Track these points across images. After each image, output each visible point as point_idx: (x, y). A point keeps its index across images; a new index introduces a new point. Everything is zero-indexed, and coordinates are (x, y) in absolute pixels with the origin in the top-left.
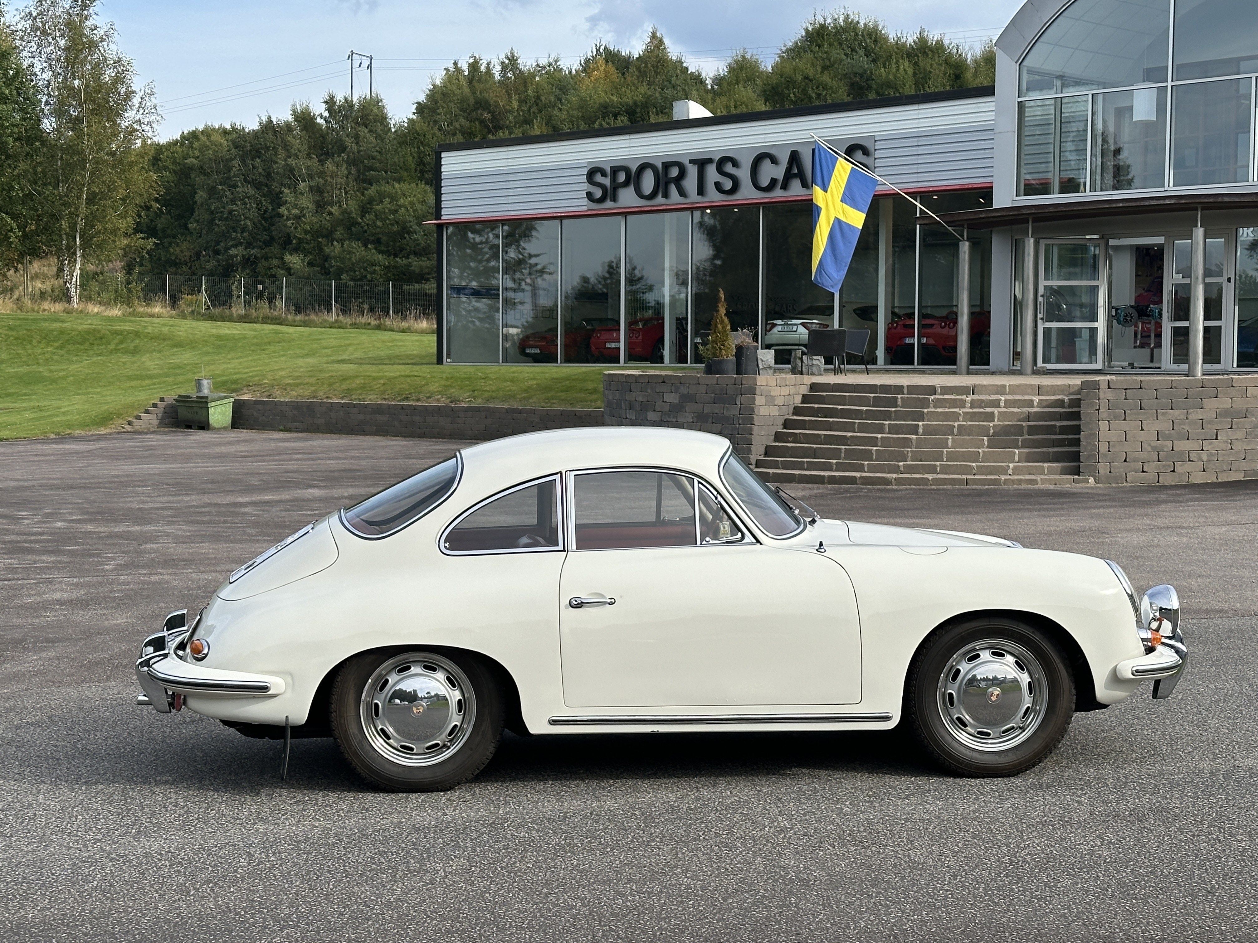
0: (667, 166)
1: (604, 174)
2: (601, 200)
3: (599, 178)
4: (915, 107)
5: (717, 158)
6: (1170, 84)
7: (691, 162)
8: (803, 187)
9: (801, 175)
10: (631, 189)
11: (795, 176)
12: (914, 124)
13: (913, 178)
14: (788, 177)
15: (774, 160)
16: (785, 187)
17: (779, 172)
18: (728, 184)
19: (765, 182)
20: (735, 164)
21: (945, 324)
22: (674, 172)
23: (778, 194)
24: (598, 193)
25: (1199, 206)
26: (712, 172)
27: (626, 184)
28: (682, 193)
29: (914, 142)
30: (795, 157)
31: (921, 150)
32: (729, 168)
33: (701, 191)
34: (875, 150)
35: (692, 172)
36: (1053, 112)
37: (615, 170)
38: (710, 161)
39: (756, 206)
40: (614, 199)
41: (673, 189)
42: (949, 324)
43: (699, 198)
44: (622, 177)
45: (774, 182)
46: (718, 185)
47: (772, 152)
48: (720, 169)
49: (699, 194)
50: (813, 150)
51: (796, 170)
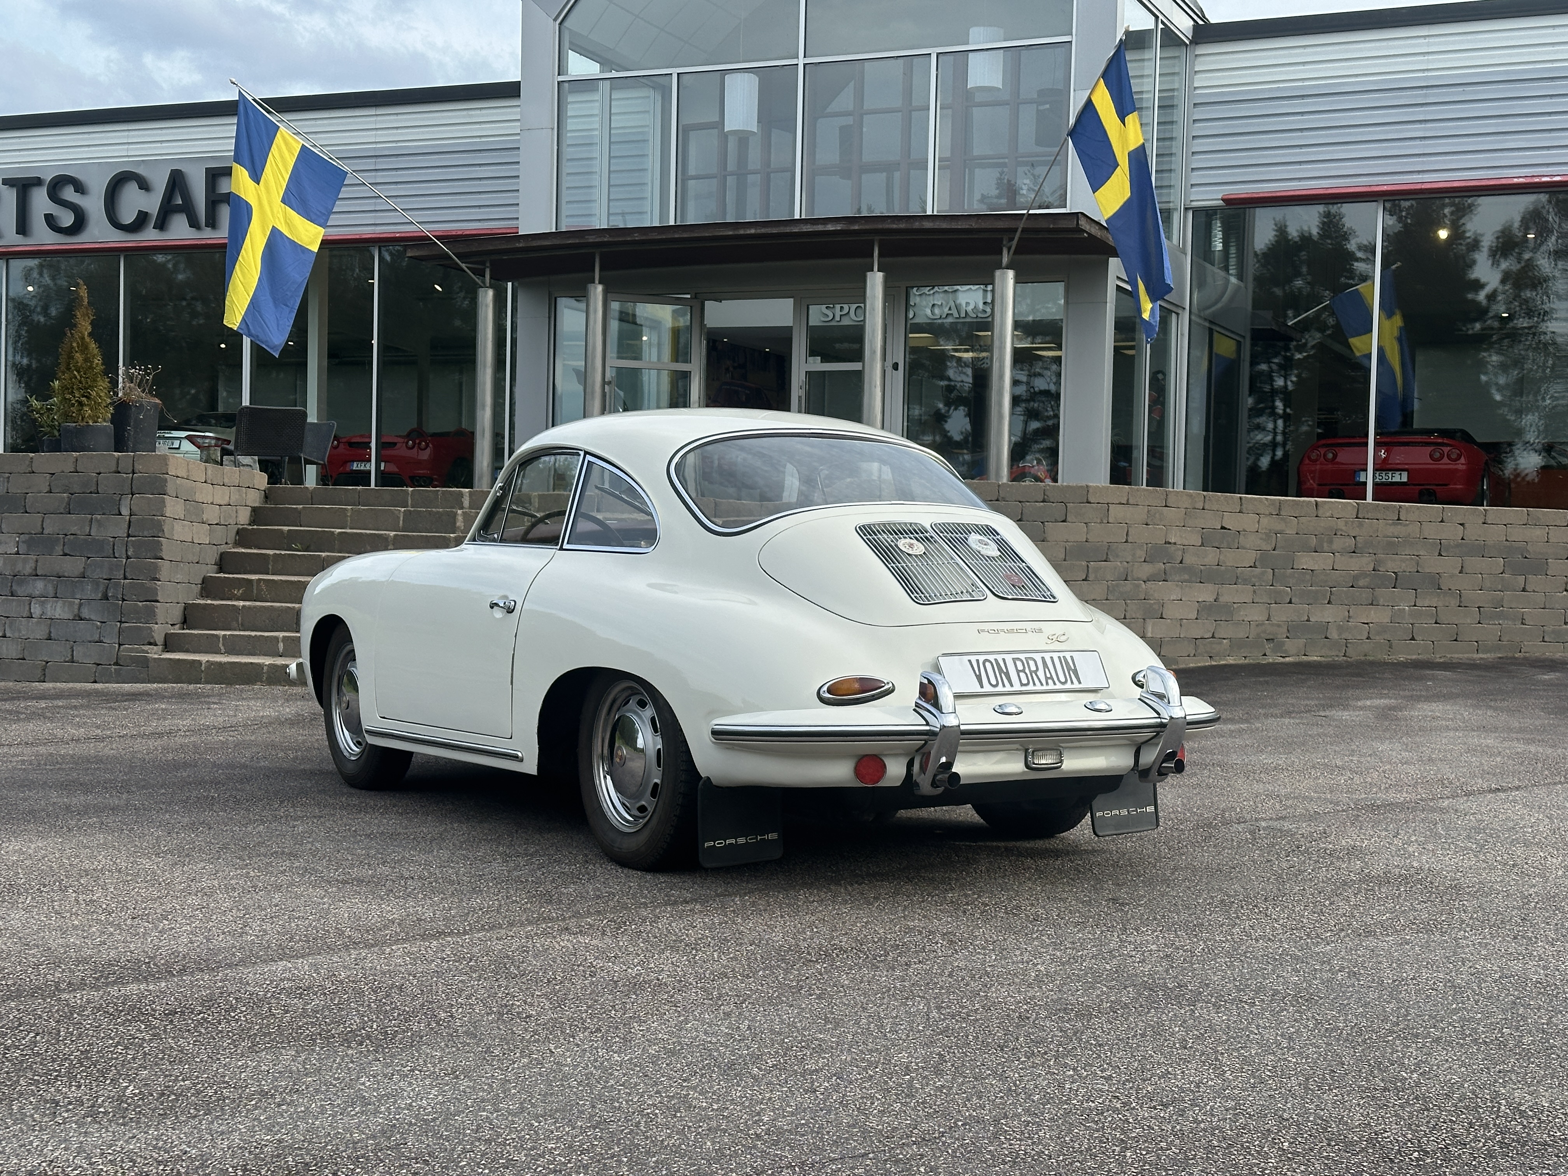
4: (371, 111)
5: (48, 177)
6: (801, 61)
7: (6, 182)
8: (191, 225)
9: (188, 209)
11: (179, 210)
12: (370, 137)
13: (369, 219)
14: (167, 210)
15: (144, 185)
16: (161, 225)
17: (152, 203)
18: (67, 219)
19: (128, 217)
20: (80, 188)
21: (414, 443)
23: (150, 236)
26: (40, 201)
29: (369, 164)
30: (177, 181)
31: (380, 177)
32: (69, 194)
33: (23, 228)
35: (7, 200)
38: (38, 182)
39: (114, 251)
42: (420, 444)
43: (19, 239)
45: (142, 218)
46: (50, 220)
47: (140, 171)
48: (54, 194)
49: (18, 232)
50: (208, 170)
51: (179, 201)
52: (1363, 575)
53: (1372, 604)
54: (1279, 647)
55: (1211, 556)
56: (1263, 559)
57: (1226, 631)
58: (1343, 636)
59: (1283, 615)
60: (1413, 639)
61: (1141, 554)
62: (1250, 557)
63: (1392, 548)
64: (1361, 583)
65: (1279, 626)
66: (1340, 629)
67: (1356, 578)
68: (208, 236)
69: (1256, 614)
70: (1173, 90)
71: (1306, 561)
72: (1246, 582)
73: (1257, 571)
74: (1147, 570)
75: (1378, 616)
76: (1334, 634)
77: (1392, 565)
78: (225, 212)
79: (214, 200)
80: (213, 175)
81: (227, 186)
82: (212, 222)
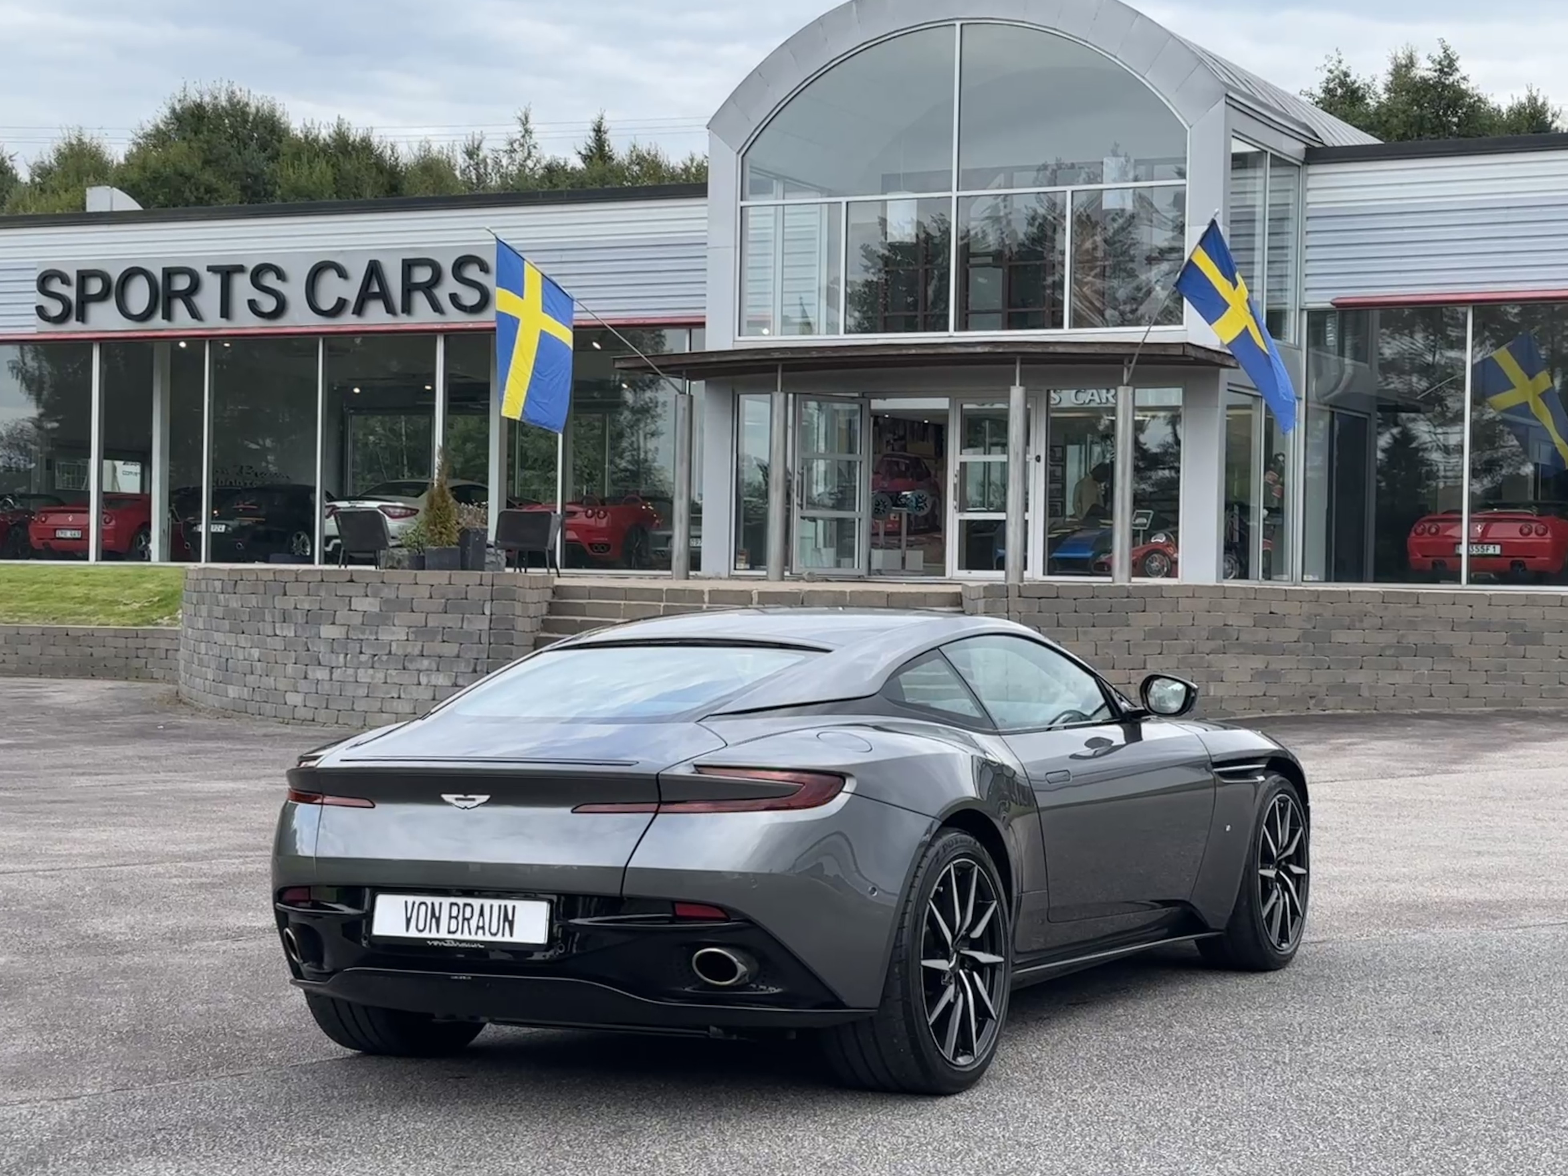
0: (169, 273)
1: (65, 280)
2: (62, 319)
3: (56, 286)
5: (250, 266)
6: (954, 194)
7: (210, 269)
8: (388, 312)
9: (384, 296)
10: (112, 303)
11: (375, 296)
12: (556, 232)
14: (364, 297)
15: (342, 274)
16: (359, 310)
17: (351, 291)
18: (268, 304)
19: (327, 304)
20: (281, 275)
21: (593, 512)
22: (182, 283)
23: (348, 321)
24: (55, 308)
25: (1019, 357)
26: (242, 286)
27: (102, 297)
28: (195, 314)
29: (556, 257)
30: (374, 270)
32: (269, 280)
33: (226, 312)
35: (212, 285)
36: (772, 225)
37: (84, 276)
38: (240, 269)
39: (313, 336)
40: (82, 317)
41: (179, 307)
42: (599, 513)
43: (223, 322)
44: (95, 286)
45: (341, 305)
46: (252, 305)
47: (339, 260)
48: (256, 282)
49: (222, 316)
50: (404, 260)
51: (376, 289)
52: (1390, 647)
53: (1397, 669)
54: (1319, 703)
55: (1261, 635)
56: (1305, 635)
57: (1274, 690)
58: (1375, 694)
59: (1322, 678)
60: (1431, 696)
61: (1205, 634)
62: (1294, 634)
63: (1412, 624)
64: (1387, 653)
65: (1319, 686)
66: (1370, 687)
67: (1383, 648)
68: (403, 322)
69: (1301, 678)
70: (1288, 204)
71: (1341, 636)
72: (1291, 653)
73: (1302, 644)
74: (1212, 645)
75: (1401, 678)
76: (1365, 693)
77: (1412, 638)
78: (420, 300)
79: (409, 288)
80: (408, 266)
81: (422, 275)
82: (407, 308)
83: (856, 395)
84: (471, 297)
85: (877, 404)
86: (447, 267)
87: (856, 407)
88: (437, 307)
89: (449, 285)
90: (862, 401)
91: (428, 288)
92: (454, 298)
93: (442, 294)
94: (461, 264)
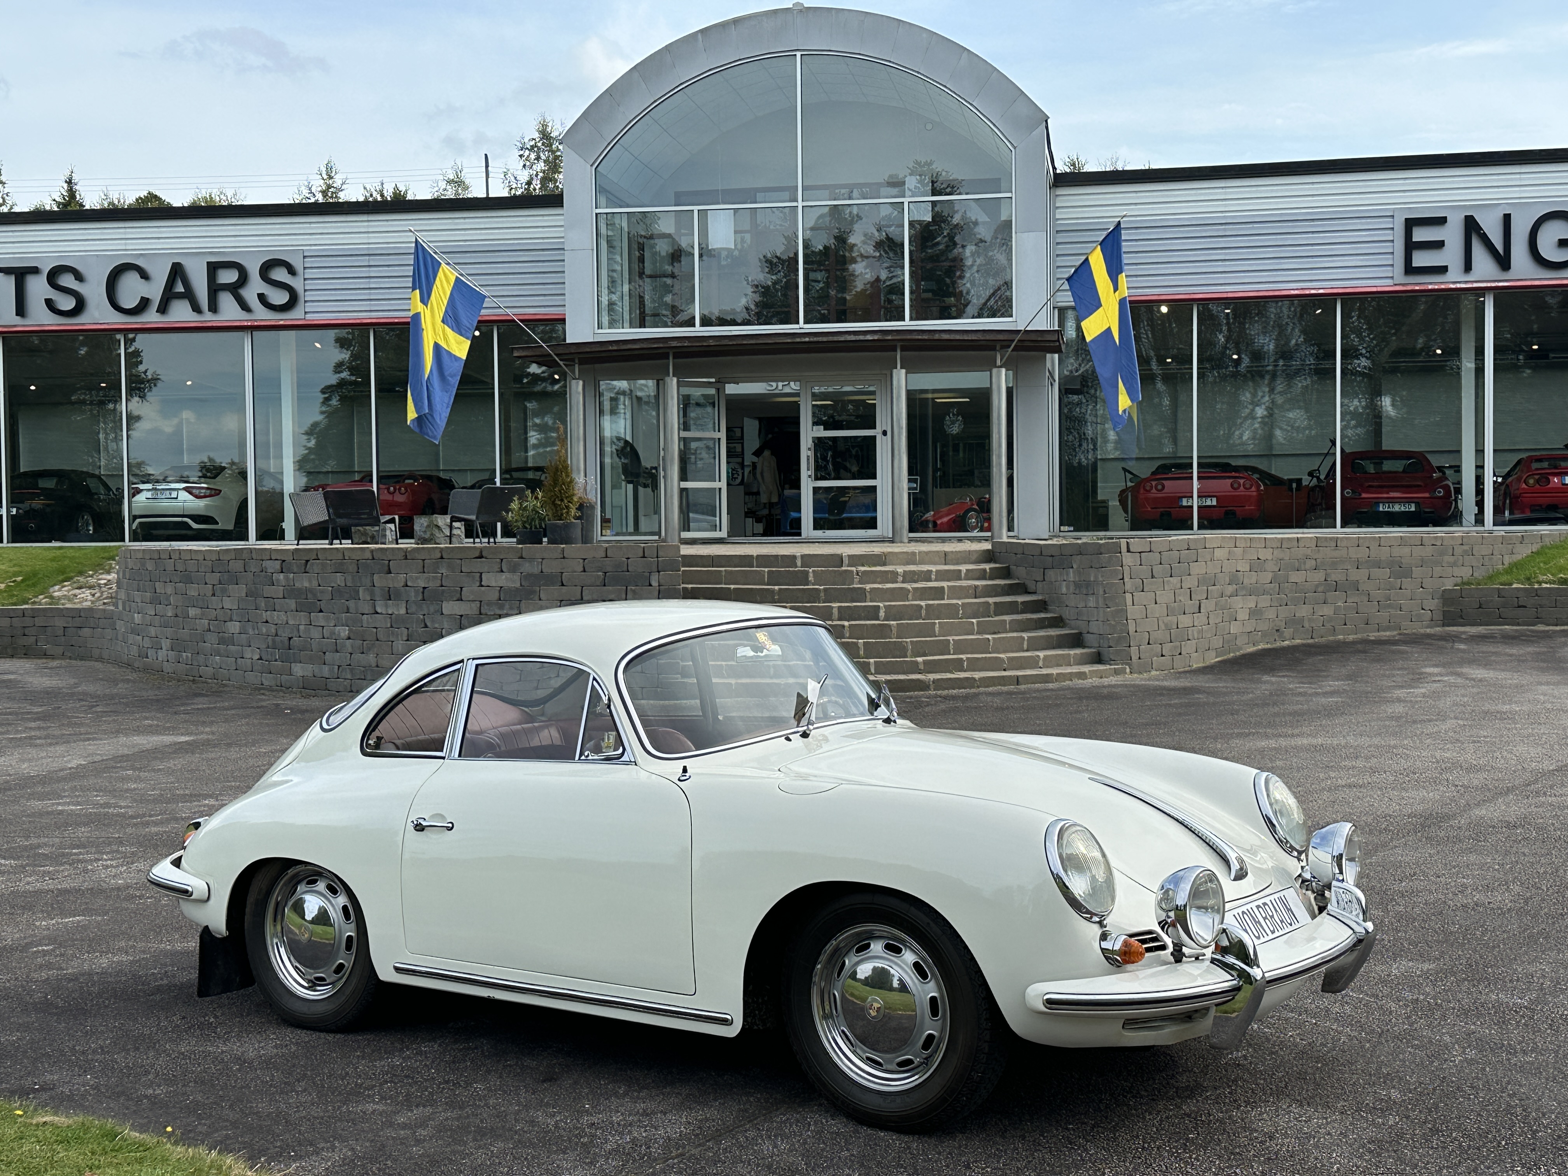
4: (365, 217)
5: (46, 268)
6: (800, 204)
8: (194, 310)
9: (189, 295)
11: (180, 296)
12: (363, 238)
13: (365, 305)
14: (168, 297)
15: (144, 275)
16: (163, 309)
17: (155, 291)
18: (68, 304)
19: (129, 302)
20: (79, 277)
23: (152, 317)
25: (899, 344)
26: (38, 288)
29: (364, 261)
30: (177, 271)
31: (374, 272)
32: (67, 281)
33: (21, 310)
34: (305, 268)
38: (35, 271)
39: (115, 332)
43: (18, 320)
45: (145, 303)
46: (49, 303)
47: (139, 262)
48: (52, 282)
49: (17, 315)
50: (208, 263)
51: (180, 288)
52: (1320, 584)
53: (1325, 603)
54: (1281, 636)
55: (1254, 578)
56: (1275, 577)
58: (1311, 626)
59: (1283, 613)
60: (1345, 624)
63: (1334, 565)
64: (1319, 589)
65: (1282, 621)
66: (1309, 620)
67: (1317, 586)
68: (208, 318)
69: (1272, 614)
71: (1294, 577)
72: (1268, 593)
73: (1273, 585)
75: (1328, 610)
76: (1306, 625)
77: (1334, 576)
78: (226, 301)
79: (214, 289)
80: (213, 268)
81: (228, 277)
82: (214, 307)
83: (713, 380)
84: (279, 298)
85: (731, 389)
86: (254, 270)
87: (712, 391)
88: (245, 307)
89: (255, 287)
90: (719, 385)
91: (235, 289)
92: (262, 297)
93: (250, 294)
94: (267, 268)
